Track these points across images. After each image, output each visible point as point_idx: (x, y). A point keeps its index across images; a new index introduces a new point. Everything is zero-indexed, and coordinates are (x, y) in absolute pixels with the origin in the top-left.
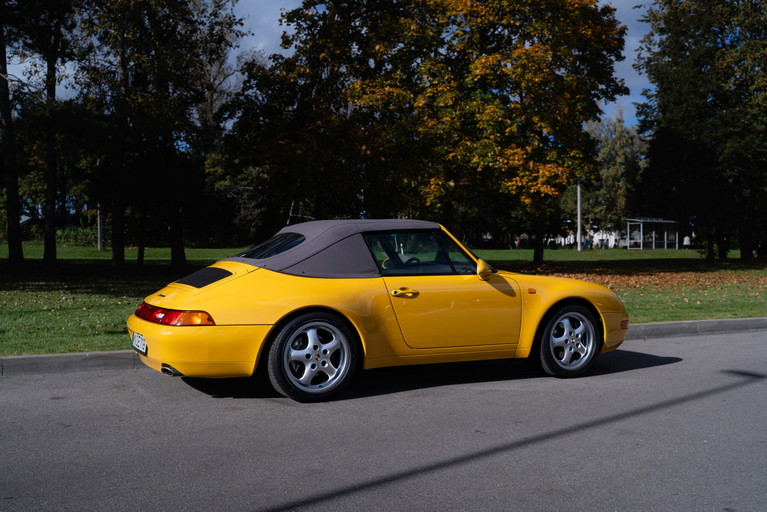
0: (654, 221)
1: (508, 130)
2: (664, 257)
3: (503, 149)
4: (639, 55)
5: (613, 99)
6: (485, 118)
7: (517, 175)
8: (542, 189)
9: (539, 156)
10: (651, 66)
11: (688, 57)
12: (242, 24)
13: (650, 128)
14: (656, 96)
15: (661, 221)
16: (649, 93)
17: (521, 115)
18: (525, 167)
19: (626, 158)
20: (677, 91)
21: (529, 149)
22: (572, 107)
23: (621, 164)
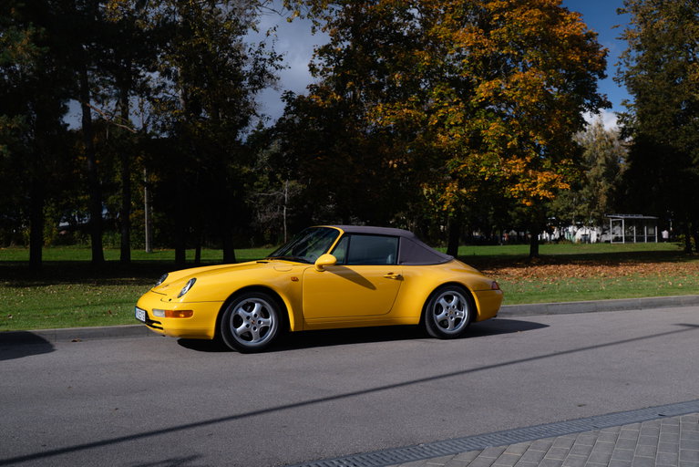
0: (635, 217)
1: (509, 144)
2: (645, 250)
3: (505, 159)
4: (619, 69)
5: (598, 112)
6: (490, 134)
7: (518, 182)
8: (541, 194)
9: (536, 165)
10: (630, 79)
11: (663, 71)
12: (282, 60)
13: (630, 134)
14: (635, 106)
15: (641, 217)
16: (628, 103)
17: (520, 131)
18: (525, 175)
19: (607, 160)
20: (654, 102)
21: (528, 159)
22: (563, 121)
23: (602, 165)
